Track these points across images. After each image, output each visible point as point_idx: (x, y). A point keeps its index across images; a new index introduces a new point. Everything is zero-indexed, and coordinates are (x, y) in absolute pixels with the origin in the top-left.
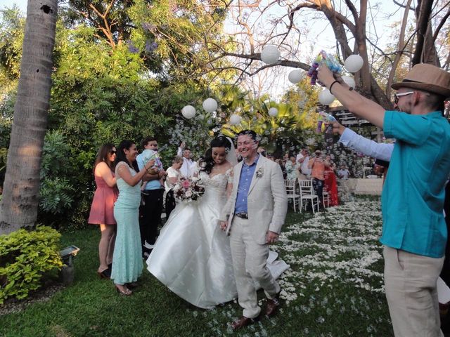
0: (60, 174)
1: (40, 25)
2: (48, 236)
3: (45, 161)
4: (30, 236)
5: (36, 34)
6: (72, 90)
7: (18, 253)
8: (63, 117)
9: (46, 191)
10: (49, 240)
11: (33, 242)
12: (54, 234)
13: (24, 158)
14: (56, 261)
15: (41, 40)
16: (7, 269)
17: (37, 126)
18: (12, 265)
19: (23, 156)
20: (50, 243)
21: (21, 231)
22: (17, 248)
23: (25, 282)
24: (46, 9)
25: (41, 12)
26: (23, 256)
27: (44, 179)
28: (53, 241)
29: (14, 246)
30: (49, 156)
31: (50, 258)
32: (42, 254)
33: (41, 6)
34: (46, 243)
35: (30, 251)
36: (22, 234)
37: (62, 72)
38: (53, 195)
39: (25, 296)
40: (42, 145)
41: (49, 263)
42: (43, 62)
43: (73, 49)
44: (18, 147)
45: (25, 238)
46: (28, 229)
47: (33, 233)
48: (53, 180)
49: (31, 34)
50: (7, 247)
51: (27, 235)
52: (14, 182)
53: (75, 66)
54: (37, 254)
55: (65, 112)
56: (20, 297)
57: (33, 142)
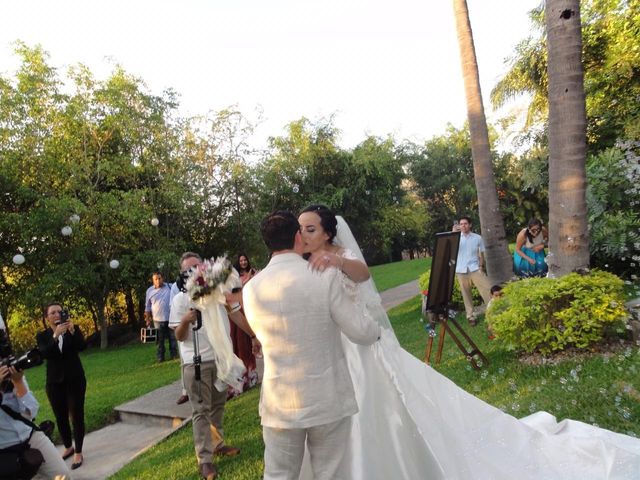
0: (624, 206)
1: (563, 37)
2: (605, 281)
3: (600, 192)
4: (583, 280)
5: (559, 50)
6: (631, 82)
7: (572, 298)
8: (620, 127)
9: (608, 231)
10: (607, 287)
11: (588, 288)
12: (615, 280)
13: (566, 193)
14: (618, 312)
15: (566, 54)
16: (562, 313)
17: (575, 154)
18: (568, 310)
19: (564, 191)
20: (608, 291)
21: (572, 274)
22: (570, 292)
23: (583, 330)
24: (566, 15)
25: (561, 22)
26: (577, 301)
27: (602, 215)
28: (612, 287)
29: (567, 290)
30: (605, 185)
31: (609, 307)
32: (599, 302)
33: (560, 14)
34: (603, 289)
35: (584, 297)
36: (575, 277)
37: (610, 64)
38: (618, 234)
39: (585, 345)
40: (584, 176)
41: (610, 313)
42: (572, 78)
43: (623, 24)
44: (557, 182)
45: (577, 282)
46: (581, 272)
47: (586, 277)
48: (615, 214)
49: (554, 52)
50: (560, 291)
51: (580, 279)
52: (558, 222)
53: (630, 47)
54: (592, 301)
55: (623, 118)
56: (579, 346)
57: (573, 174)
